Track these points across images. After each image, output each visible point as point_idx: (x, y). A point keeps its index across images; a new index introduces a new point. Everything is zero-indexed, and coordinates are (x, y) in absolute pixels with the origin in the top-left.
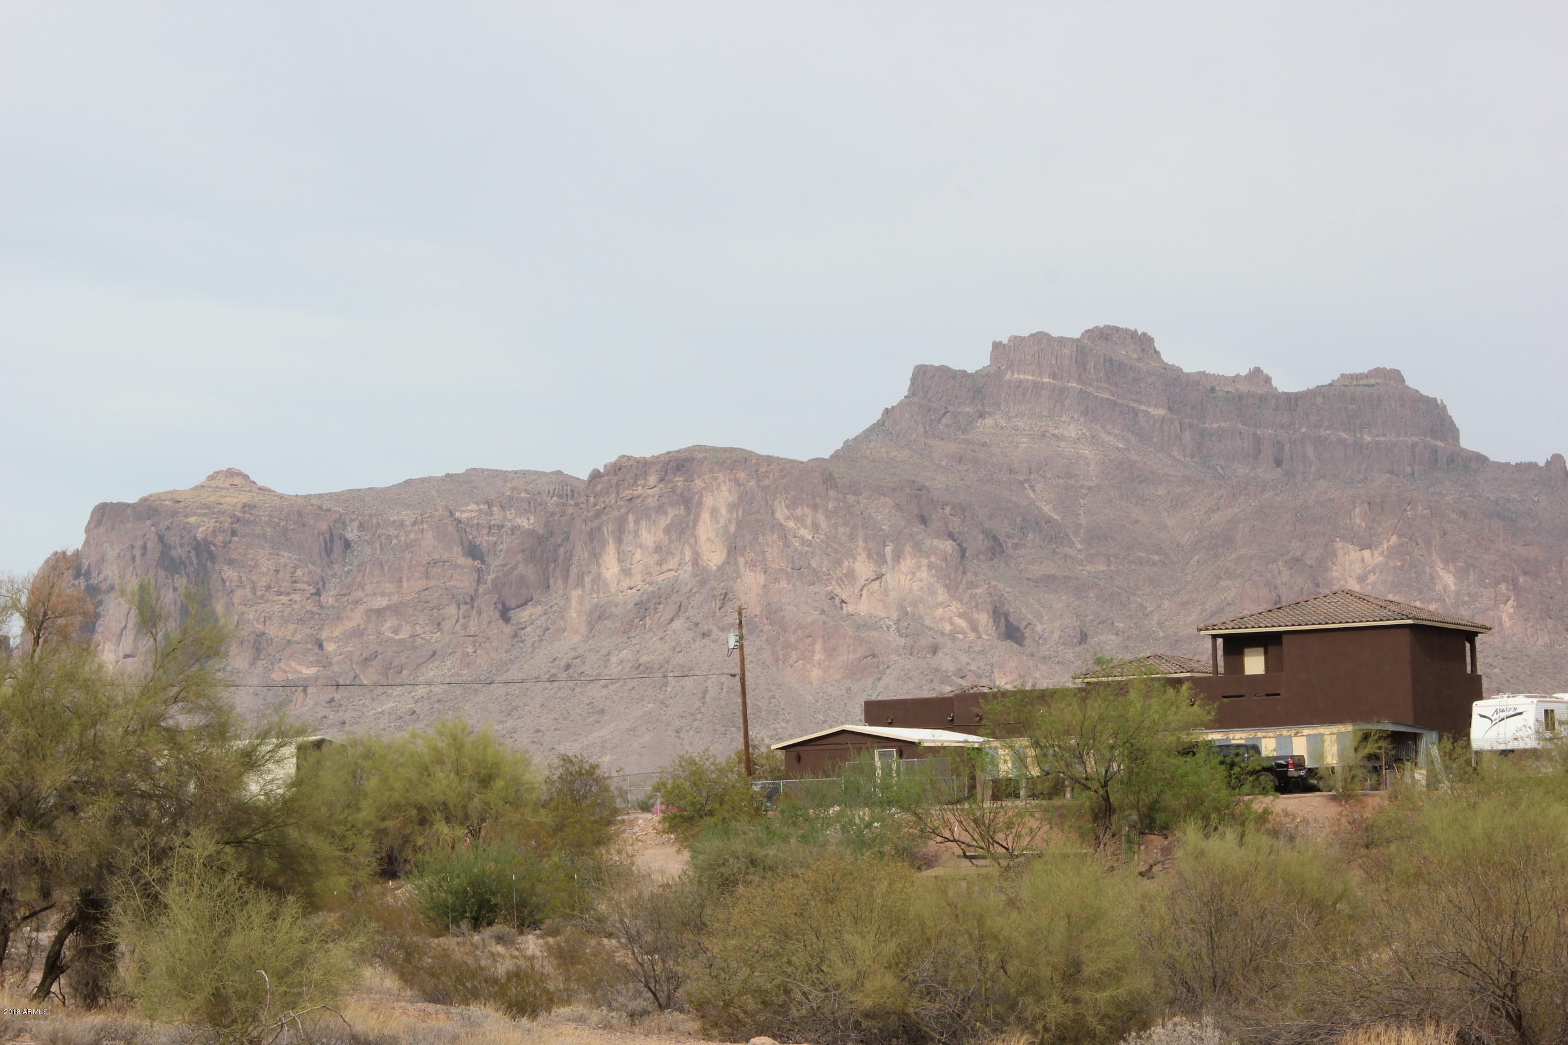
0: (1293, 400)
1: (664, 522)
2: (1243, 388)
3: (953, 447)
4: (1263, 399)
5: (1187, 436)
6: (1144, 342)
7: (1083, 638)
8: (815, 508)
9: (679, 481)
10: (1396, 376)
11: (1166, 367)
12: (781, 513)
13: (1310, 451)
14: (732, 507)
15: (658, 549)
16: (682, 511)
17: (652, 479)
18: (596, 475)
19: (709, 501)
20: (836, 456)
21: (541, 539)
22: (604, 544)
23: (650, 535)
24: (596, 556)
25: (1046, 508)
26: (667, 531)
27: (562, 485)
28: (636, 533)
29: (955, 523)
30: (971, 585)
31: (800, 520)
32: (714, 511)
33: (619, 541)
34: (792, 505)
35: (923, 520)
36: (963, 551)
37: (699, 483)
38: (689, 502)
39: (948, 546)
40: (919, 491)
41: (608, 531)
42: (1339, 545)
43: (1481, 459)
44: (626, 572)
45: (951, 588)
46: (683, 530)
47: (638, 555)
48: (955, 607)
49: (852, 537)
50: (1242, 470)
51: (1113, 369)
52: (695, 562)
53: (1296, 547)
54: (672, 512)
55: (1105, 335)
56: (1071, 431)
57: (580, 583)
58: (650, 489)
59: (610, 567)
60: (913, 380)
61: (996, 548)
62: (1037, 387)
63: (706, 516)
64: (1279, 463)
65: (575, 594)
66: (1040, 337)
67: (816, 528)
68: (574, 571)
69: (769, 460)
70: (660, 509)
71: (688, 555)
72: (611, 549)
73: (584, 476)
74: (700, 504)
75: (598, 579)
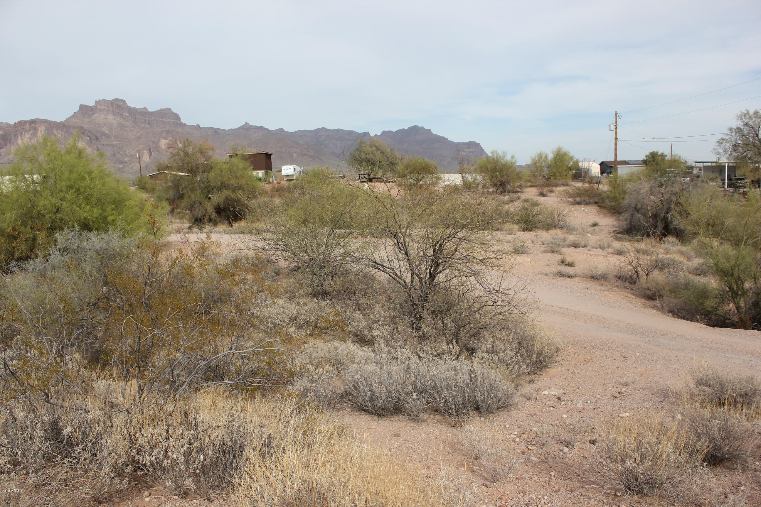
0: (151, 113)
1: (30, 133)
2: (142, 110)
3: (88, 120)
4: (146, 112)
5: (132, 119)
6: (124, 102)
7: (114, 155)
8: (62, 131)
9: (33, 125)
10: (170, 109)
11: (128, 106)
12: (55, 132)
13: (155, 122)
14: (44, 130)
15: (29, 138)
16: (34, 131)
17: (28, 125)
18: (15, 124)
19: (40, 129)
20: (65, 121)
21: (4, 136)
22: (18, 137)
23: (28, 135)
24: (16, 139)
25: (106, 132)
26: (31, 135)
27: (8, 126)
28: (25, 135)
29: (89, 134)
30: (93, 146)
31: (59, 133)
32: (41, 131)
33: (21, 136)
34: (57, 130)
35: (83, 133)
36: (91, 139)
37: (37, 126)
38: (36, 129)
39: (88, 138)
40: (82, 128)
41: (18, 134)
42: (161, 139)
43: (185, 124)
44: (23, 142)
45: (89, 146)
46: (35, 134)
47: (25, 139)
48: (90, 149)
49: (69, 136)
50: (143, 125)
51: (118, 106)
52: (37, 141)
53: (153, 139)
54: (32, 131)
55: (117, 100)
56: (111, 118)
57: (13, 144)
58: (27, 126)
59: (20, 141)
60: (80, 107)
61: (97, 139)
62: (104, 109)
63: (39, 132)
64: (149, 124)
65: (12, 146)
66: (104, 100)
67: (62, 134)
68: (12, 142)
69: (52, 121)
70: (30, 130)
71: (36, 139)
72: (20, 137)
73: (13, 124)
74: (38, 130)
75: (17, 144)
